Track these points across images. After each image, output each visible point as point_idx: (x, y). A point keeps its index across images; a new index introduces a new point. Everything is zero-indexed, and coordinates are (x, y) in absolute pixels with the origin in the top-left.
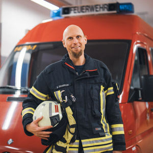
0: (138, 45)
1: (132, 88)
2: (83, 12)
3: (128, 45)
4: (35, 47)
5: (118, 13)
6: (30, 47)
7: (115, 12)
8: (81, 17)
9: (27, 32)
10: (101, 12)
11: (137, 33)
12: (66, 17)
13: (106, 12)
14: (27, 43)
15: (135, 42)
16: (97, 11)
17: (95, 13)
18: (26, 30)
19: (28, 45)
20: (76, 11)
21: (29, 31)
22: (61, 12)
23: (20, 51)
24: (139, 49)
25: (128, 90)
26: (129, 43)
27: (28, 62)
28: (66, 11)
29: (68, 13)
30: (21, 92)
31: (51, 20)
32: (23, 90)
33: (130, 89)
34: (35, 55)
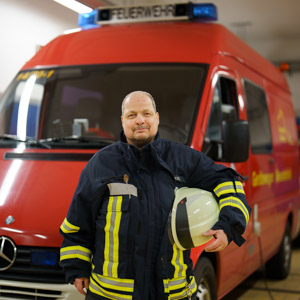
0: (221, 72)
1: (207, 140)
3: (203, 72)
4: (51, 73)
5: (190, 19)
6: (42, 73)
7: (186, 18)
8: (129, 26)
9: (38, 49)
11: (220, 53)
12: (104, 26)
13: (171, 17)
14: (38, 67)
15: (216, 68)
16: (156, 16)
18: (37, 46)
19: (40, 70)
21: (42, 47)
22: (96, 17)
23: (25, 80)
24: (222, 79)
25: (201, 144)
26: (205, 70)
27: (39, 104)
28: (105, 15)
30: (27, 146)
31: (78, 30)
32: (31, 142)
33: (204, 143)
34: (50, 87)
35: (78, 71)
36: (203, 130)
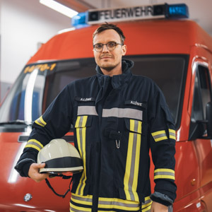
1: (193, 120)
2: (118, 17)
3: (184, 62)
4: (53, 66)
5: (166, 17)
6: (46, 67)
7: (163, 16)
9: (40, 46)
10: (144, 17)
11: (196, 45)
12: (93, 25)
13: (150, 16)
14: (40, 61)
15: (194, 58)
16: (137, 16)
17: (134, 18)
18: (38, 44)
20: (108, 16)
21: (43, 44)
22: (87, 18)
25: (188, 123)
26: (186, 59)
28: (94, 16)
29: (97, 19)
31: (73, 29)
33: (191, 122)
34: (51, 79)
35: (77, 64)
36: (189, 111)
